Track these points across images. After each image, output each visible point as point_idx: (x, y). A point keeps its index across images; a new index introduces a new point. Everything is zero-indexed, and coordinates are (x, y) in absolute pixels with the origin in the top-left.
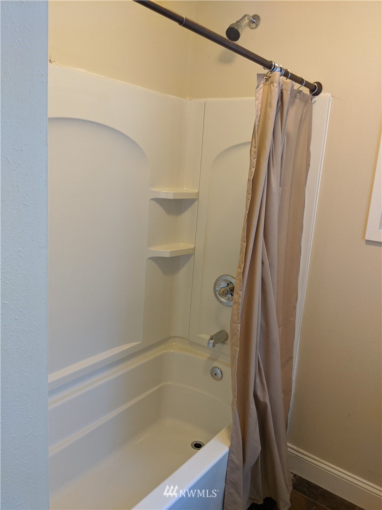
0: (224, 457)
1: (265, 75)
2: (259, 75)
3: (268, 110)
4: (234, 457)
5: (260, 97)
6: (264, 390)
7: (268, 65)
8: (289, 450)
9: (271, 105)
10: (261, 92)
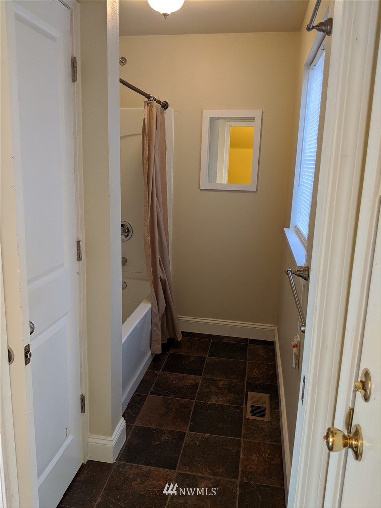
0: (150, 309)
1: (147, 102)
2: (144, 102)
3: (152, 121)
4: (154, 309)
5: (146, 113)
6: (163, 273)
7: (148, 97)
8: (178, 318)
9: (153, 118)
10: (146, 110)
